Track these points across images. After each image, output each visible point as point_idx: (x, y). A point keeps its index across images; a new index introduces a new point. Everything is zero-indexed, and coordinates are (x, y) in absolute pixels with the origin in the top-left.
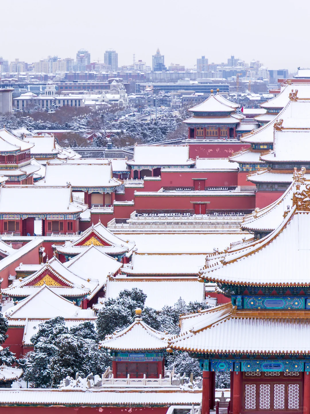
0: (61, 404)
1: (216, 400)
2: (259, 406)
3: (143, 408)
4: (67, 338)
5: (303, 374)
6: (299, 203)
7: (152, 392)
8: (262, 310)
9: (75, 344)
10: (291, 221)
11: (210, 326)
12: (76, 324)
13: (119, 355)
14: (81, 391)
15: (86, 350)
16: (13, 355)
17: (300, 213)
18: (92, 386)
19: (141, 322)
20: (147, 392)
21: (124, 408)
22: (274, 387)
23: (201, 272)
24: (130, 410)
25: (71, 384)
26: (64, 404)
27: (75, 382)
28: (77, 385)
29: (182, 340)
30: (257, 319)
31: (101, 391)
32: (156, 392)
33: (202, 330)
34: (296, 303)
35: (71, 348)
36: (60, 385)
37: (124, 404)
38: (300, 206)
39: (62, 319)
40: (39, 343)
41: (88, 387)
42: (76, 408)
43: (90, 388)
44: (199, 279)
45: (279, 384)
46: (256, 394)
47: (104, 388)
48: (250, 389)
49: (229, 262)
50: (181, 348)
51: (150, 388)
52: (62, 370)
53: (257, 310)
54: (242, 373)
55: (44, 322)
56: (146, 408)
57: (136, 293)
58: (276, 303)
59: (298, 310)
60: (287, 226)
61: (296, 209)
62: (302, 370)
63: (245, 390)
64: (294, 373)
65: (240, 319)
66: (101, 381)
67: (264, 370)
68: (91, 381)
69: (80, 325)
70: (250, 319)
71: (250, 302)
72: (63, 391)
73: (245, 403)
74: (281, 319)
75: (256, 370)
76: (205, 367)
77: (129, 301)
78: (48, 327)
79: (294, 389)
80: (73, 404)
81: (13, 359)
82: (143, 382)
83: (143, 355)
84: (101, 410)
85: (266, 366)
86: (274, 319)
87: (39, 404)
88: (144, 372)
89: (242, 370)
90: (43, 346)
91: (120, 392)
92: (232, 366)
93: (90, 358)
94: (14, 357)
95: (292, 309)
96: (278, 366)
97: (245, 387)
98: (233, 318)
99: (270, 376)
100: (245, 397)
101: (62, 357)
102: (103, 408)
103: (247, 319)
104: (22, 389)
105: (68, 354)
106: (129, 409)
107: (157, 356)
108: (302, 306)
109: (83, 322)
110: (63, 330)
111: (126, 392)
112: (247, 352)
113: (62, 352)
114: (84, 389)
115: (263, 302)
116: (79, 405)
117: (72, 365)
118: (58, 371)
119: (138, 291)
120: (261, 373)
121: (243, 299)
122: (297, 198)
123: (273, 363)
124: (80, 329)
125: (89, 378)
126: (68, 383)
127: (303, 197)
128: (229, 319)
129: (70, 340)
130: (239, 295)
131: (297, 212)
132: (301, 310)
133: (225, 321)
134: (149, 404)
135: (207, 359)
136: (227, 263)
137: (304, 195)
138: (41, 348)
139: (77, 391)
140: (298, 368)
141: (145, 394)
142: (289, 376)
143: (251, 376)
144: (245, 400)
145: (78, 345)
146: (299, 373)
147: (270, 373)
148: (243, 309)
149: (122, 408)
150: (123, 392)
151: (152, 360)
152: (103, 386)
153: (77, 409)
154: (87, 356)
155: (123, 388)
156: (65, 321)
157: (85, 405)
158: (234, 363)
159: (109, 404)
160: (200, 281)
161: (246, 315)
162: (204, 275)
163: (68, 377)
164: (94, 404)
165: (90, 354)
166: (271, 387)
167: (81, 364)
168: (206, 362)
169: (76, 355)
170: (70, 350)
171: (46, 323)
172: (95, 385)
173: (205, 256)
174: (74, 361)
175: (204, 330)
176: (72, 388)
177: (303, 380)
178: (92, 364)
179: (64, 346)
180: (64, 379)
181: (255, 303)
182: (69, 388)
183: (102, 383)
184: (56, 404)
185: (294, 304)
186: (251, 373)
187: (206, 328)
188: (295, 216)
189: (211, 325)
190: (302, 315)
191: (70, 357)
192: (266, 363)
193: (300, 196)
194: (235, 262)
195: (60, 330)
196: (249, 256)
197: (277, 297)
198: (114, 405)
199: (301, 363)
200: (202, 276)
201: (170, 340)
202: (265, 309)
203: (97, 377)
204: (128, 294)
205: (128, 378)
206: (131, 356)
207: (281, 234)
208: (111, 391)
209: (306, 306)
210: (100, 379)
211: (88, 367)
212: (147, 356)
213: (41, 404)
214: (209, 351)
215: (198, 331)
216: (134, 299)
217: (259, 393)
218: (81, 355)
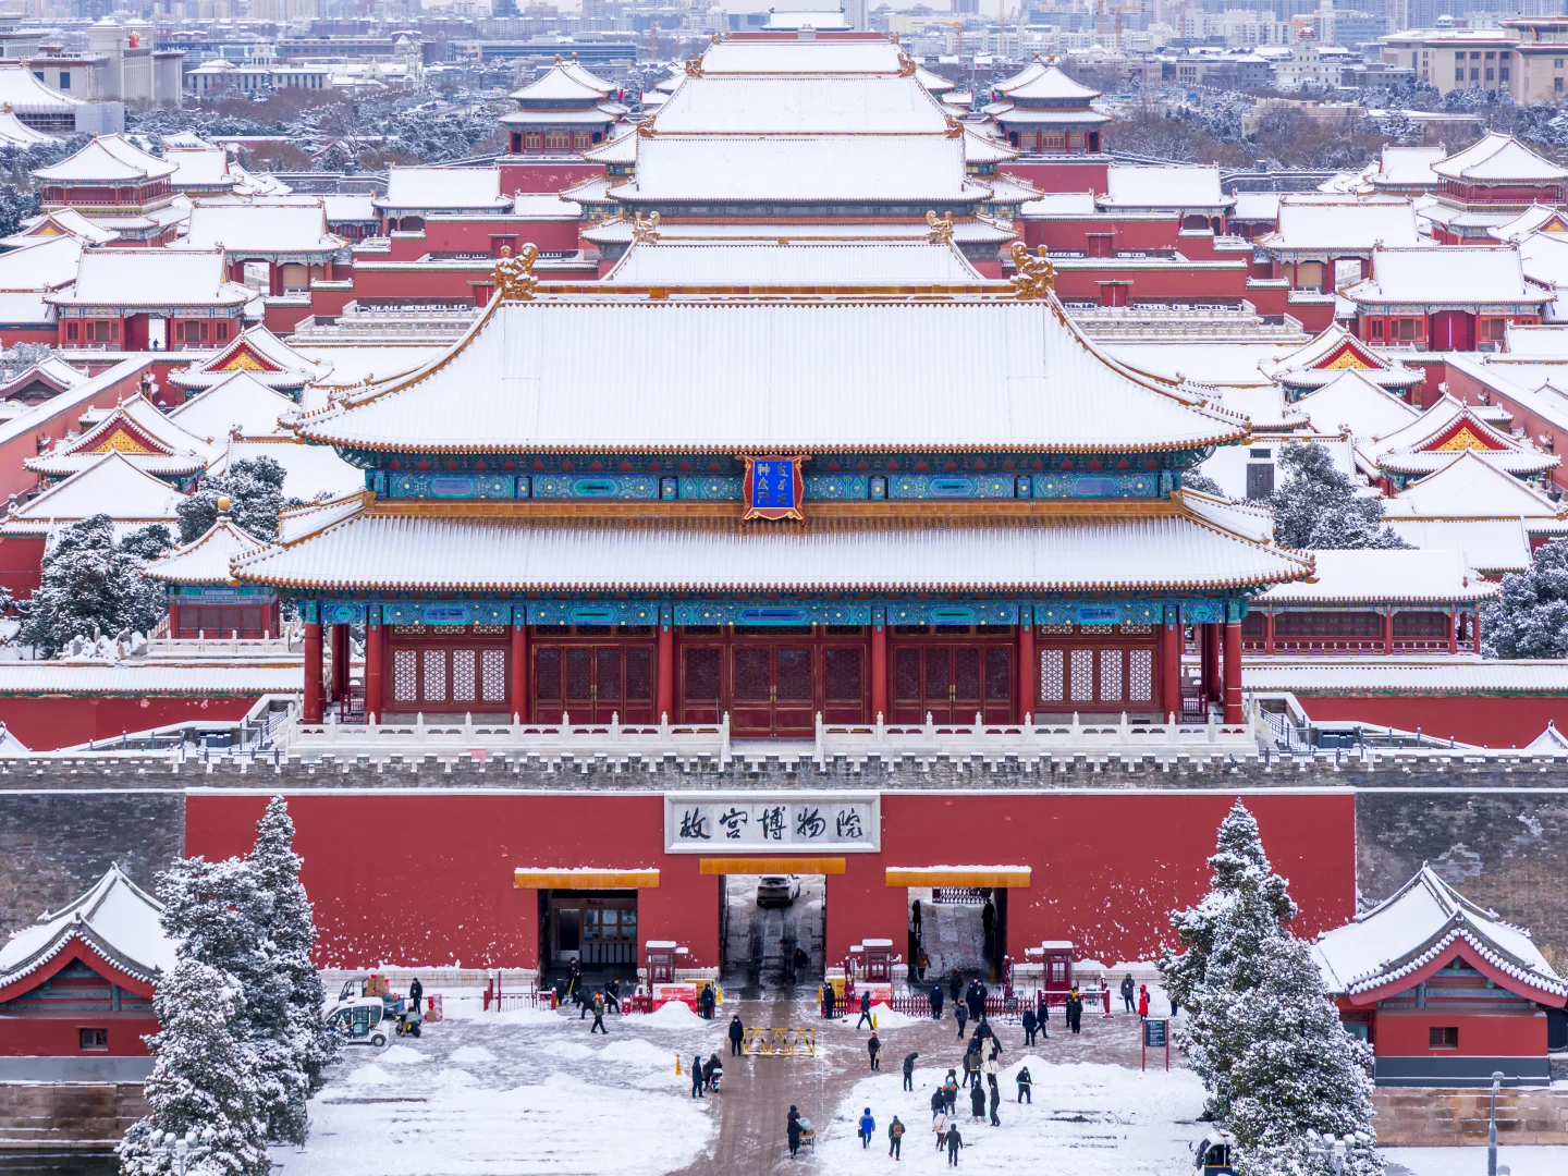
0: (63, 692)
1: (353, 683)
2: (423, 694)
3: (230, 699)
4: (85, 557)
5: (510, 629)
6: (509, 285)
7: (249, 666)
8: (427, 499)
9: (102, 569)
10: (491, 321)
11: (318, 533)
12: (134, 529)
13: (183, 591)
14: (105, 665)
15: (125, 582)
16: (7, 593)
17: (511, 305)
18: (128, 654)
19: (228, 524)
20: (240, 666)
21: (191, 700)
22: (453, 657)
23: (299, 422)
24: (205, 704)
25: (84, 650)
26: (68, 692)
27: (92, 646)
28: (98, 652)
29: (260, 561)
30: (416, 518)
31: (146, 665)
32: (257, 666)
33: (302, 540)
34: (497, 487)
35: (93, 578)
36: (63, 654)
37: (191, 691)
38: (509, 290)
39: (107, 519)
40: (51, 568)
41: (118, 656)
42: (94, 699)
43: (124, 658)
44: (295, 438)
45: (464, 650)
46: (417, 670)
47: (153, 658)
48: (404, 661)
49: (359, 404)
50: (256, 577)
51: (246, 657)
52: (75, 623)
53: (417, 499)
54: (385, 630)
55: (70, 525)
56: (238, 700)
57: (264, 467)
58: (456, 487)
59: (501, 500)
60: (483, 330)
61: (502, 295)
62: (508, 623)
63: (394, 663)
64: (494, 627)
65: (381, 517)
66: (145, 646)
67: (431, 622)
68: (126, 644)
69: (141, 531)
70: (402, 518)
71: (403, 483)
72: (69, 665)
73: (394, 688)
74: (465, 519)
75: (413, 621)
76: (308, 616)
77: (249, 482)
78: (78, 536)
79: (494, 661)
80: (87, 692)
81: (6, 602)
82: (232, 647)
83: (231, 592)
84: (145, 704)
85: (433, 614)
86: (451, 519)
87: (18, 692)
88: (234, 627)
89: (386, 622)
90: (58, 574)
91: (185, 666)
92: (364, 614)
93: (133, 599)
94: (8, 597)
95: (488, 499)
96: (459, 613)
97: (394, 657)
98: (367, 517)
99: (444, 634)
100: (394, 675)
101: (75, 596)
102: (149, 700)
103: (395, 517)
104: (23, 662)
105: (86, 589)
106: (201, 701)
107: (260, 593)
108: (509, 491)
109: (147, 525)
110: (99, 542)
111: (196, 666)
112: (391, 586)
113: (75, 586)
114: (111, 661)
115: (430, 483)
116: (99, 694)
117: (96, 613)
118: (67, 625)
119: (268, 462)
120: (427, 627)
121: (387, 477)
122: (504, 274)
123: (448, 606)
124: (139, 540)
125: (122, 639)
126: (78, 648)
127: (515, 272)
128: (359, 519)
129: (90, 562)
130: (382, 468)
131: (502, 302)
132: (507, 500)
133: (351, 522)
134: (243, 691)
135: (313, 599)
136: (354, 405)
137: (518, 268)
138: (54, 579)
139: (97, 665)
140: (499, 618)
141: (235, 670)
142: (483, 634)
143: (405, 634)
144: (394, 682)
145: (108, 572)
146: (505, 627)
147: (444, 627)
148: (388, 498)
149: (187, 700)
150: (191, 666)
151: (249, 602)
152: (149, 655)
153: (97, 703)
154: (128, 593)
155: (191, 658)
156: (114, 523)
157: (111, 693)
158: (368, 608)
159: (160, 692)
160: (297, 442)
161: (394, 509)
162: (304, 429)
163: (79, 637)
164: (131, 692)
165: (132, 591)
166: (446, 657)
167: (114, 609)
168: (311, 606)
169: (105, 593)
170: (92, 581)
171: (76, 527)
172: (134, 654)
173: (327, 392)
174: (101, 604)
175: (307, 541)
176: (87, 660)
177: (510, 641)
178: (139, 611)
179: (78, 573)
180: (72, 641)
181: (413, 485)
182: (80, 658)
183: (148, 648)
184: (53, 692)
185: (492, 488)
186: (405, 627)
187: (310, 537)
188: (500, 311)
189: (321, 531)
190: (509, 510)
191: (91, 596)
192: (432, 607)
193: (509, 271)
194: (371, 404)
195: (94, 541)
196: (401, 391)
197: (457, 475)
198: (171, 693)
199: (506, 608)
200: (300, 432)
201: (233, 561)
202: (434, 499)
203: (137, 636)
204: (248, 468)
205: (201, 639)
206: (207, 592)
207: (468, 348)
208: (167, 665)
209: (516, 492)
210: (143, 641)
211: (128, 617)
212: (240, 594)
213: (23, 692)
214: (314, 582)
215: (294, 543)
216: (259, 480)
217: (423, 669)
218: (115, 592)
